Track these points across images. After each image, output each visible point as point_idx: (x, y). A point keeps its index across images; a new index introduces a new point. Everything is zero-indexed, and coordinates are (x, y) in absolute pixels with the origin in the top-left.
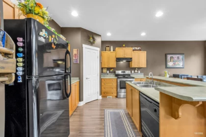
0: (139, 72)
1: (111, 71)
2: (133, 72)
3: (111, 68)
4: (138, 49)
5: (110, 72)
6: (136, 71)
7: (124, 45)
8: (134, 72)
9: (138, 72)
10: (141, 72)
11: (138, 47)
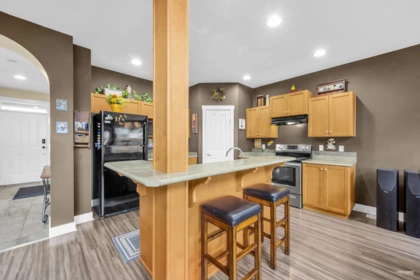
0: (341, 148)
1: (269, 144)
2: (321, 148)
3: (270, 139)
4: (338, 86)
5: (267, 147)
6: (331, 146)
7: (293, 88)
8: (325, 149)
9: (337, 150)
10: (346, 150)
11: (333, 83)
